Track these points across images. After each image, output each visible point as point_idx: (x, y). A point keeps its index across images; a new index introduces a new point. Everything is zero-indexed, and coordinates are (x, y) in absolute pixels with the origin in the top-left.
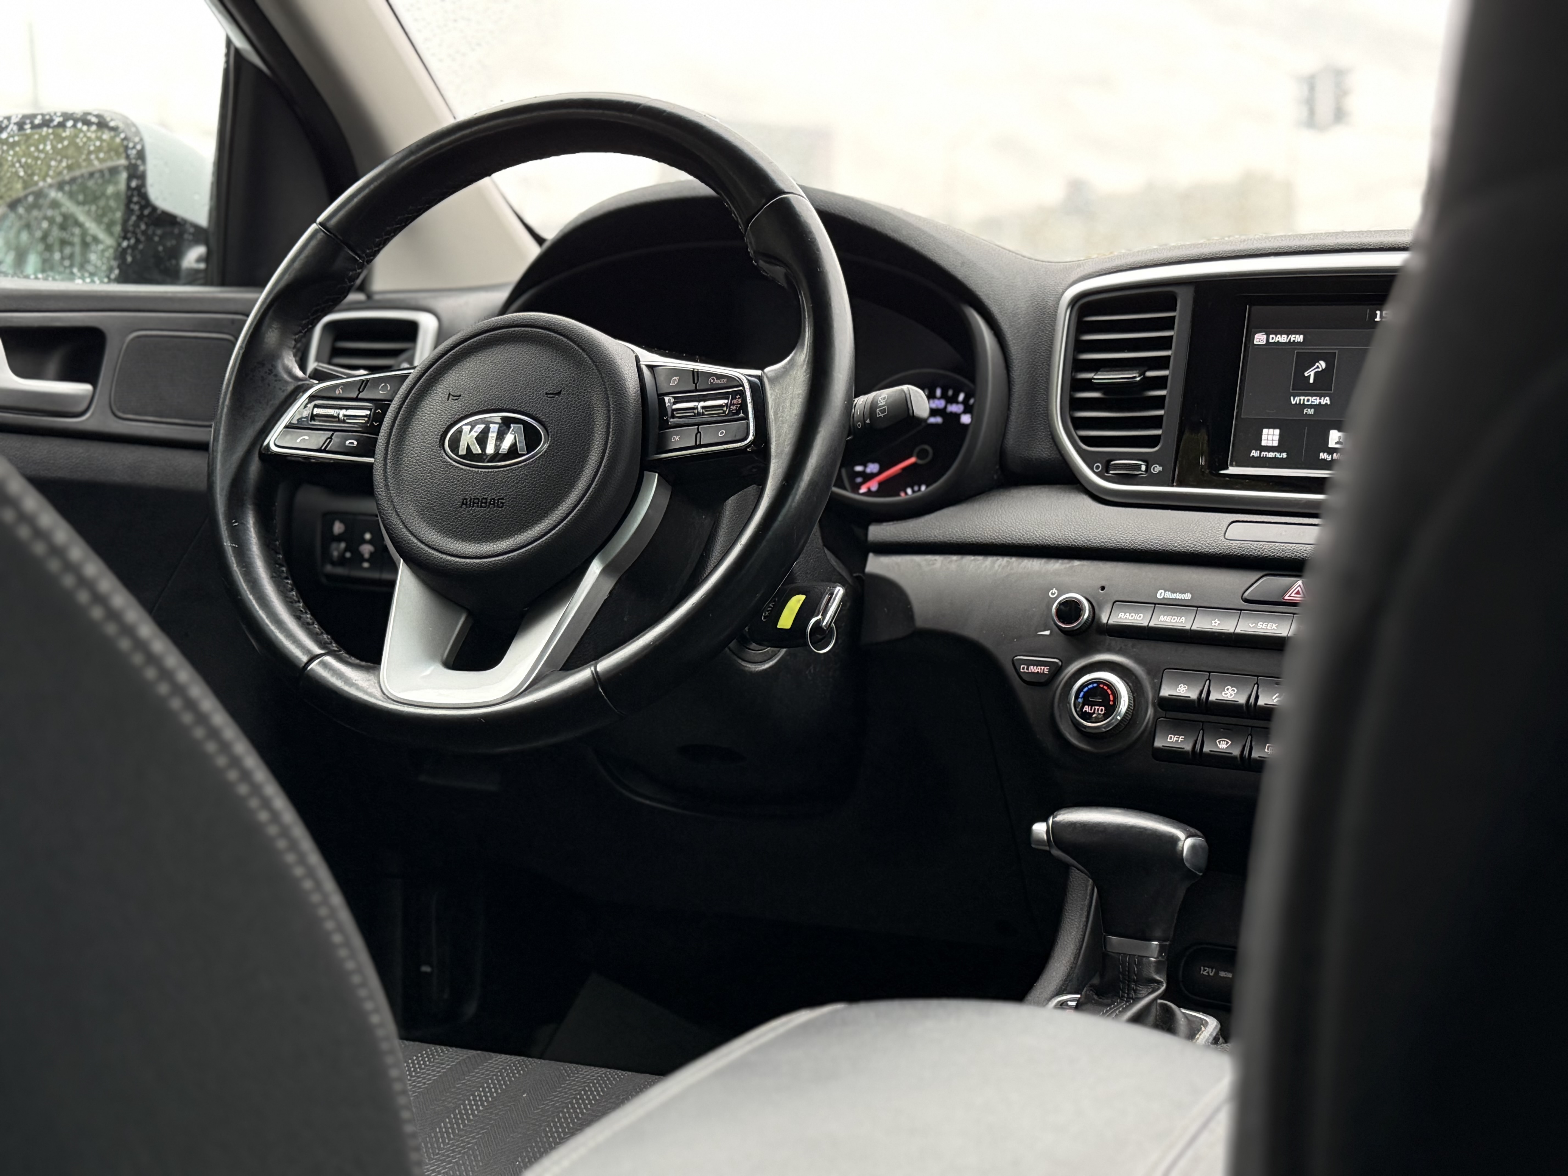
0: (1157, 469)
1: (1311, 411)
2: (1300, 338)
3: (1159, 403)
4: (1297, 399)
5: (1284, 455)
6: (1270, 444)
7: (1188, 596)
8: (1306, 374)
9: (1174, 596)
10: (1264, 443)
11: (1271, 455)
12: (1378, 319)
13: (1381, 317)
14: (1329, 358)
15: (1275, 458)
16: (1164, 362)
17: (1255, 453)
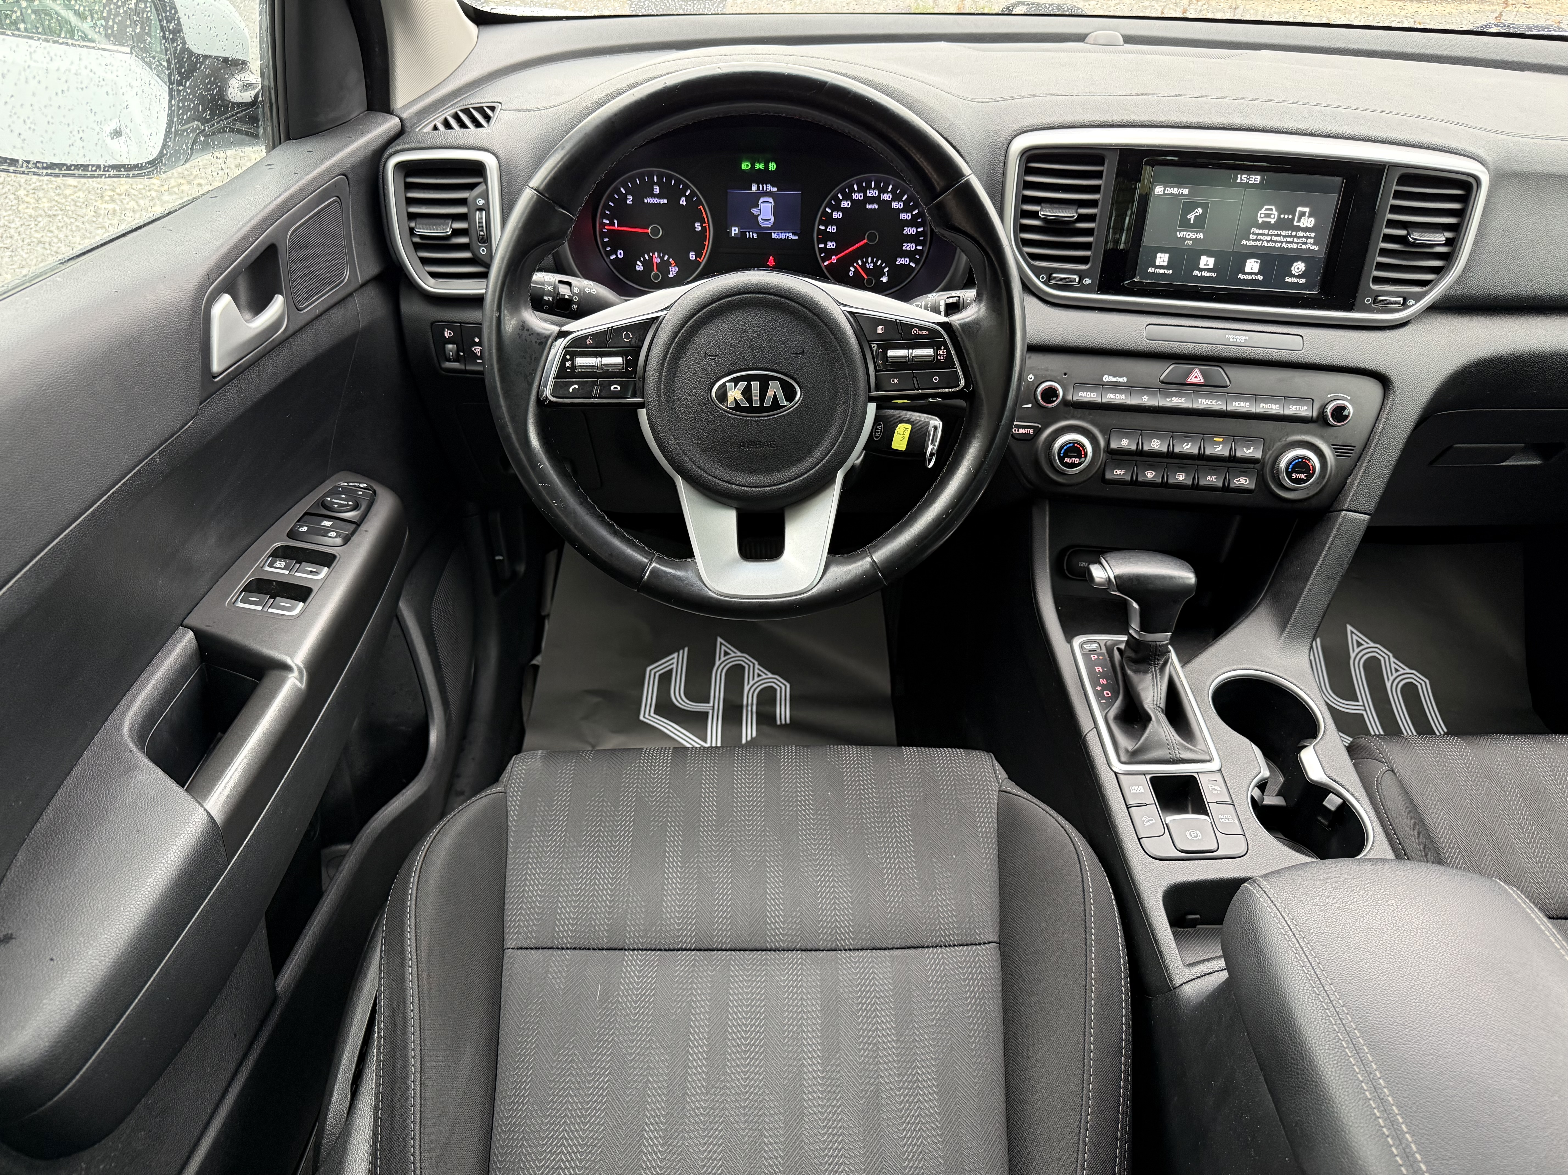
1: (1190, 243)
2: (1186, 191)
3: (1089, 232)
4: (1182, 233)
5: (1170, 272)
6: (1161, 264)
7: (1124, 380)
8: (1189, 217)
9: (1115, 379)
10: (1157, 263)
11: (1162, 271)
12: (1239, 181)
13: (1241, 180)
14: (1205, 206)
15: (1164, 274)
16: (1093, 204)
17: (1151, 270)
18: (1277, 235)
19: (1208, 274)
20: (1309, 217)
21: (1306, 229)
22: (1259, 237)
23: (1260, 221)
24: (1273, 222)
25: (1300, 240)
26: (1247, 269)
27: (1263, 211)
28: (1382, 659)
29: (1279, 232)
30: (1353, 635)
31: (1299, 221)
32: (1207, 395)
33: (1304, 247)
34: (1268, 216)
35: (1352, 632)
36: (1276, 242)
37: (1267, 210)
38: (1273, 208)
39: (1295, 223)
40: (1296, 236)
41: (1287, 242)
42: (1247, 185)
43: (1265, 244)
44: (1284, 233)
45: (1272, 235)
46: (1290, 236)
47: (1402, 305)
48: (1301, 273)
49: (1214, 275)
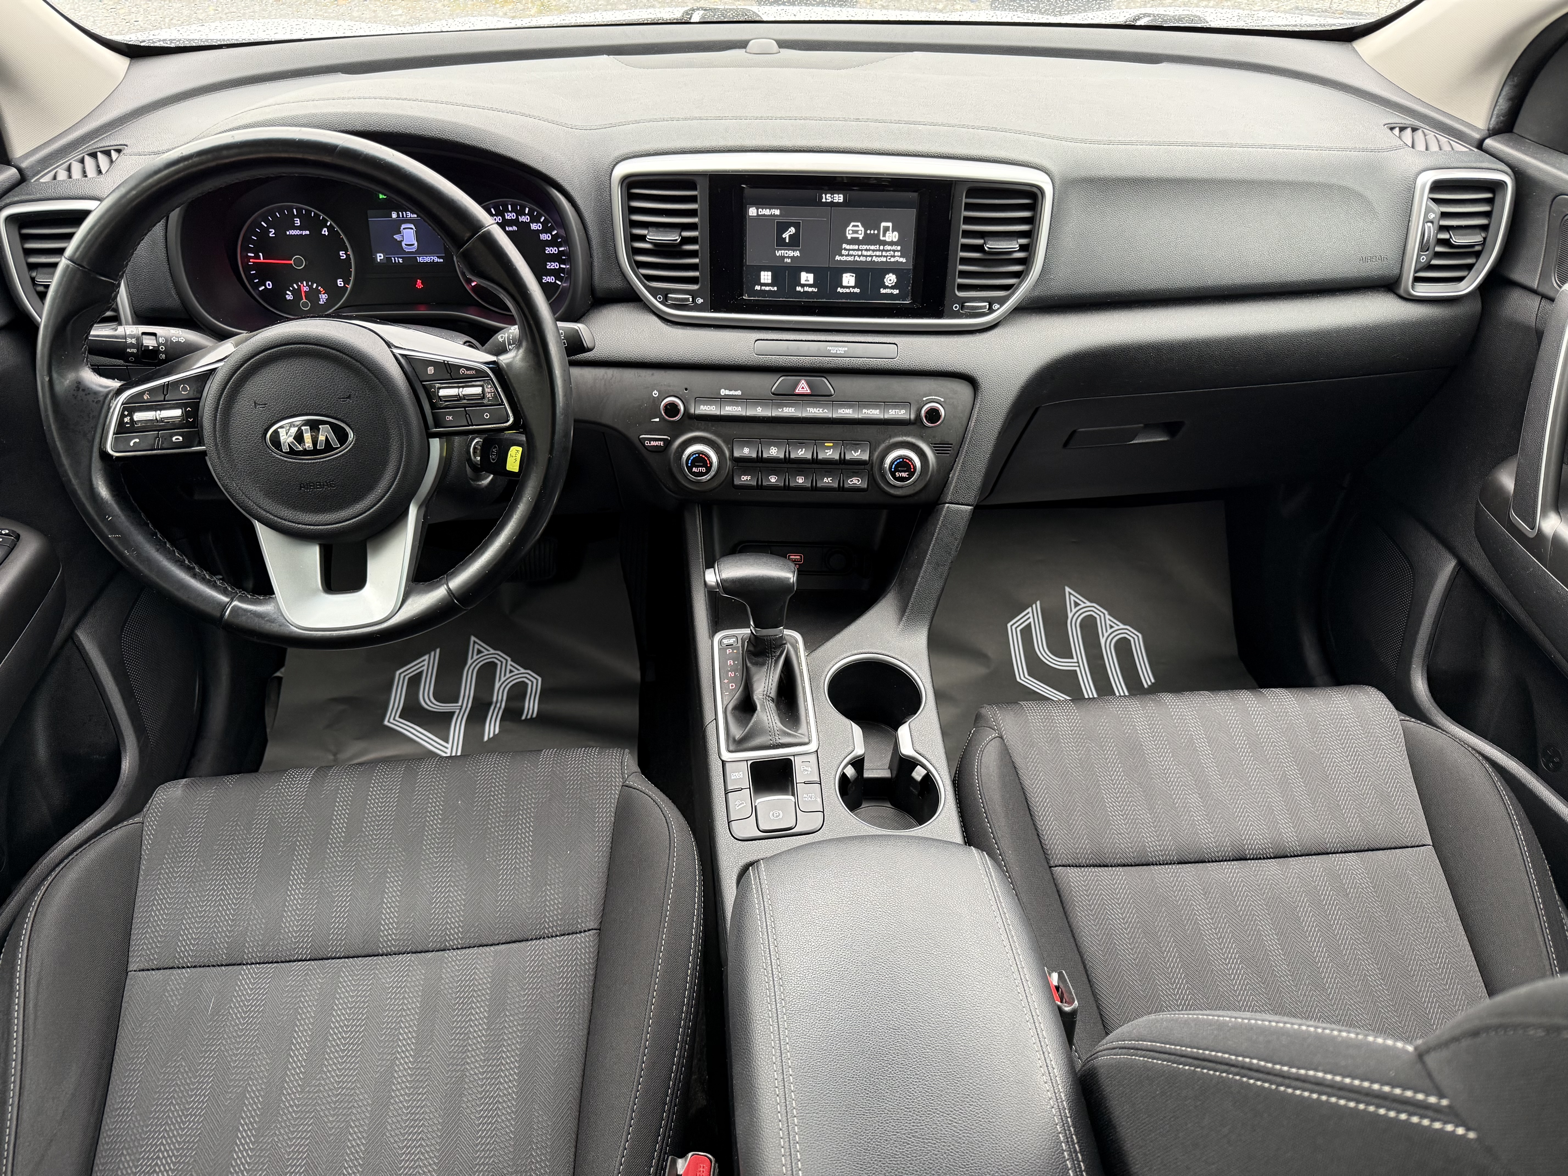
0: (700, 301)
1: (789, 261)
2: (777, 212)
3: (694, 254)
4: (780, 252)
5: (775, 289)
6: (766, 281)
8: (784, 236)
10: (762, 281)
11: (767, 288)
12: (824, 200)
13: (826, 199)
14: (797, 225)
15: (770, 291)
16: (692, 227)
17: (758, 288)
18: (866, 250)
19: (810, 290)
20: (893, 232)
21: (892, 243)
22: (851, 252)
23: (849, 237)
24: (861, 238)
25: (888, 254)
26: (845, 283)
27: (850, 228)
28: (1098, 617)
29: (868, 247)
30: (1071, 596)
31: (884, 235)
32: (815, 404)
33: (893, 260)
34: (856, 232)
35: (1070, 594)
36: (866, 256)
37: (854, 226)
38: (859, 224)
39: (882, 238)
40: (884, 250)
41: (876, 256)
42: (832, 204)
43: (857, 258)
44: (873, 247)
45: (862, 250)
46: (879, 250)
47: (989, 309)
48: (893, 284)
49: (815, 290)
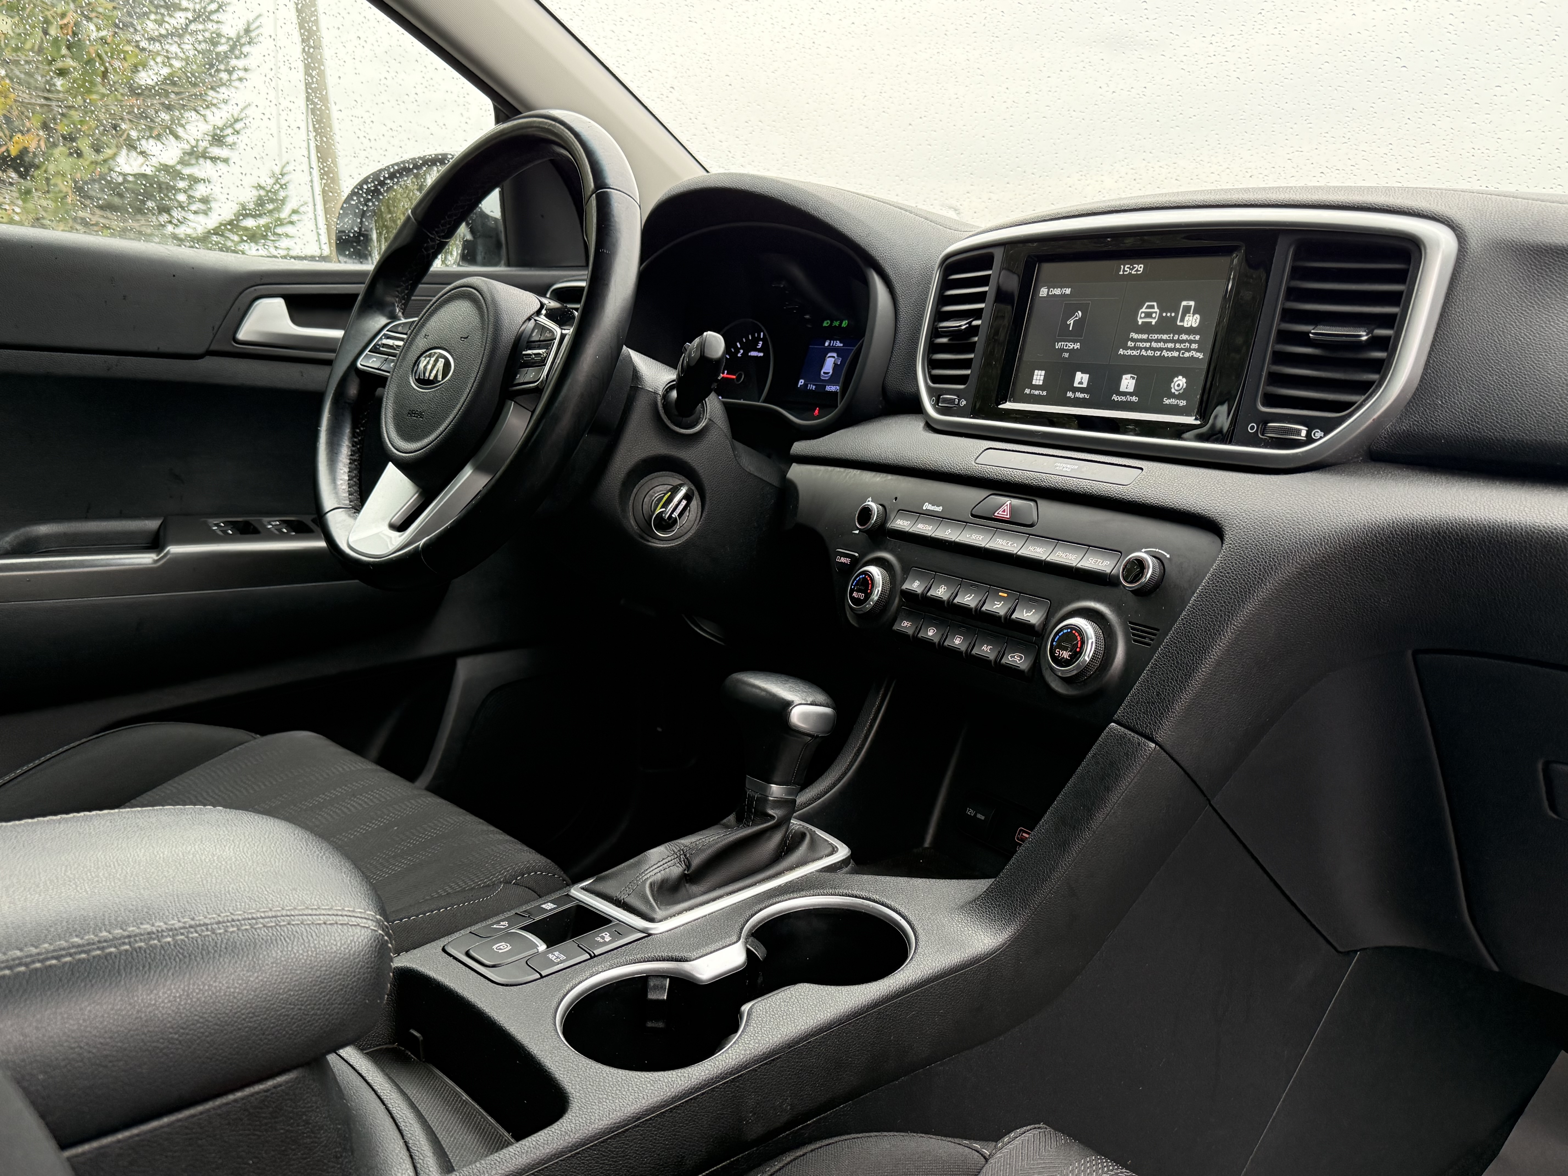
0: (963, 403)
1: (1066, 355)
2: (1068, 291)
3: (974, 347)
4: (1060, 344)
5: (1045, 393)
6: (1037, 383)
7: (940, 509)
8: (1068, 323)
9: (933, 508)
10: (1034, 382)
11: (1036, 392)
12: (1121, 273)
13: (1124, 271)
14: (1084, 308)
15: (1039, 395)
16: (981, 313)
17: (1027, 391)
18: (1157, 341)
19: (1081, 396)
20: (1194, 314)
21: (1190, 331)
22: (1138, 344)
23: (1140, 321)
24: (1154, 322)
25: (1182, 346)
26: (1123, 388)
27: (1143, 310)
29: (1161, 337)
31: (1182, 320)
32: (1009, 534)
33: (1187, 355)
34: (1148, 315)
36: (1155, 349)
37: (1148, 307)
38: (1155, 304)
39: (1179, 323)
40: (1178, 341)
42: (1129, 277)
43: (1144, 353)
44: (1165, 337)
45: (1151, 341)
46: (1173, 341)
47: (1306, 436)
48: (1181, 392)
49: (1087, 396)
